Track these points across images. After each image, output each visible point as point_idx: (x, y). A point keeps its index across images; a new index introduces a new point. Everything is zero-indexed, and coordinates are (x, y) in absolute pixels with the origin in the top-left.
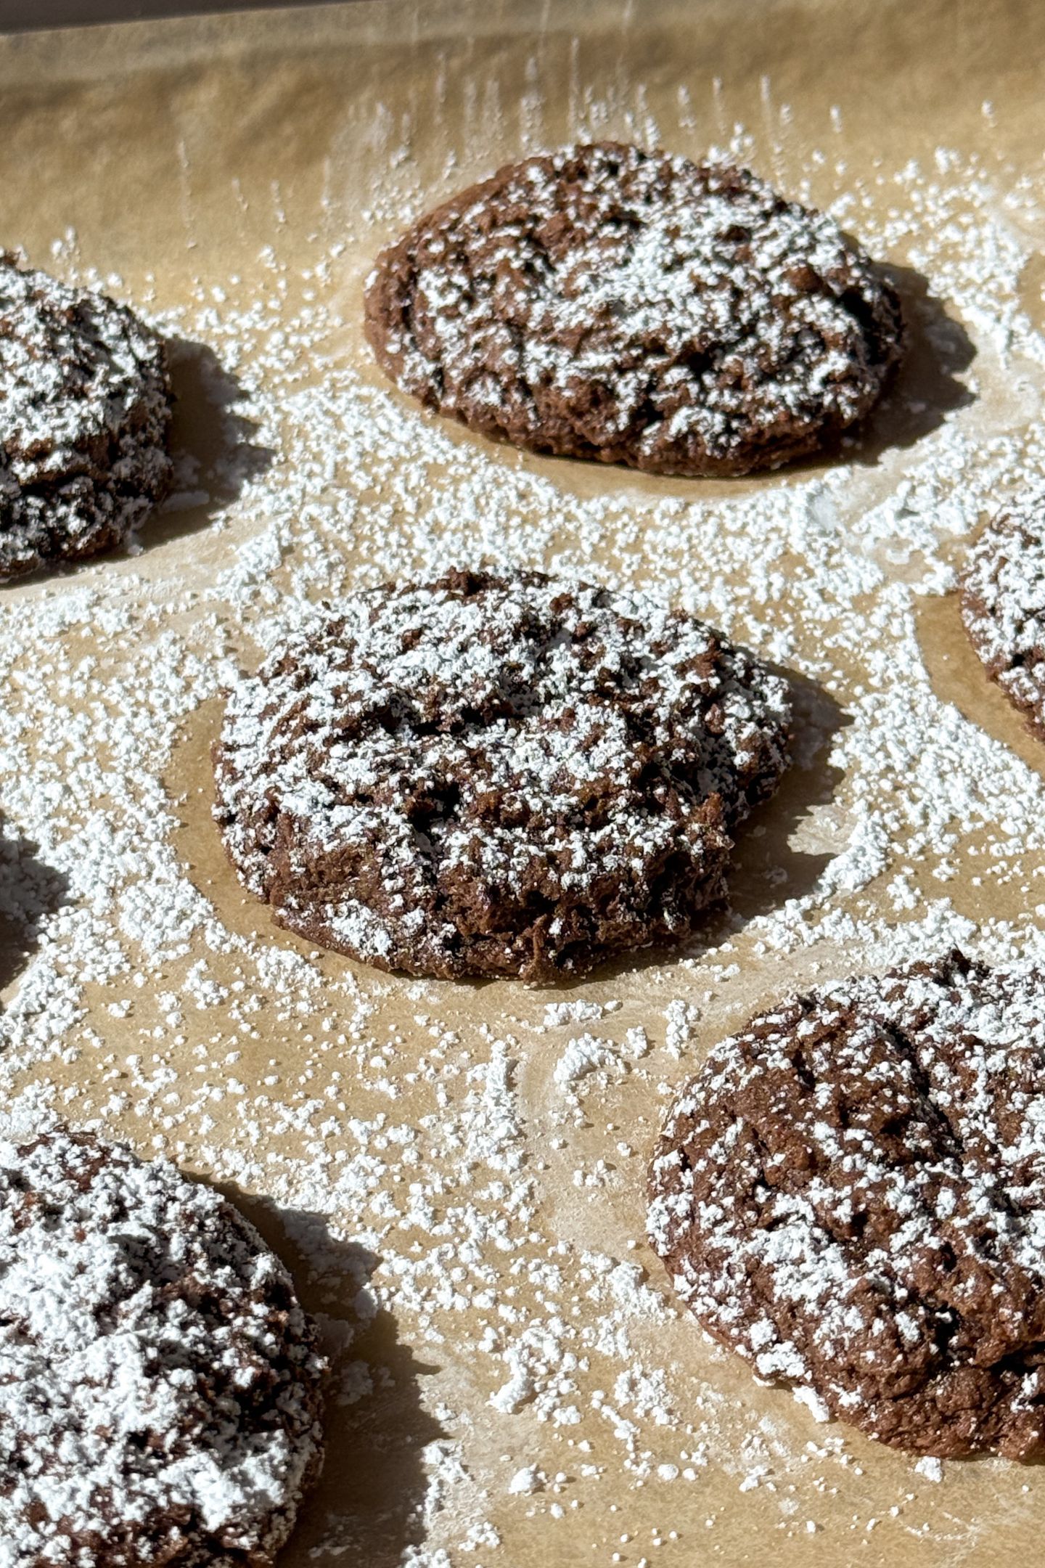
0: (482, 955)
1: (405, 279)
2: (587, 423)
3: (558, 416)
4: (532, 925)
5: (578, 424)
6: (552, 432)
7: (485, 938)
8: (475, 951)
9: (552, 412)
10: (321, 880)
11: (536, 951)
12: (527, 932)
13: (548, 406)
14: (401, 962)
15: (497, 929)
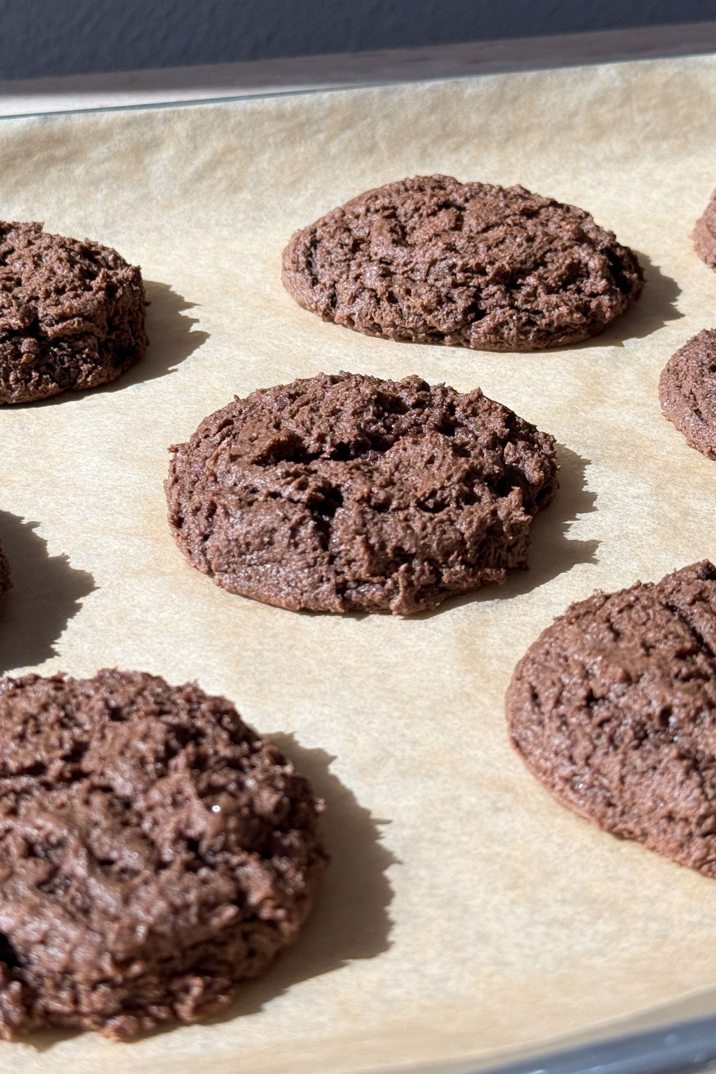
0: (363, 594)
1: (308, 245)
2: (434, 317)
3: (415, 314)
4: (397, 571)
5: (429, 318)
6: (411, 325)
7: (365, 582)
8: (358, 592)
9: (411, 311)
10: (248, 549)
11: (401, 589)
12: (395, 575)
13: (409, 307)
14: (306, 603)
15: (373, 575)
